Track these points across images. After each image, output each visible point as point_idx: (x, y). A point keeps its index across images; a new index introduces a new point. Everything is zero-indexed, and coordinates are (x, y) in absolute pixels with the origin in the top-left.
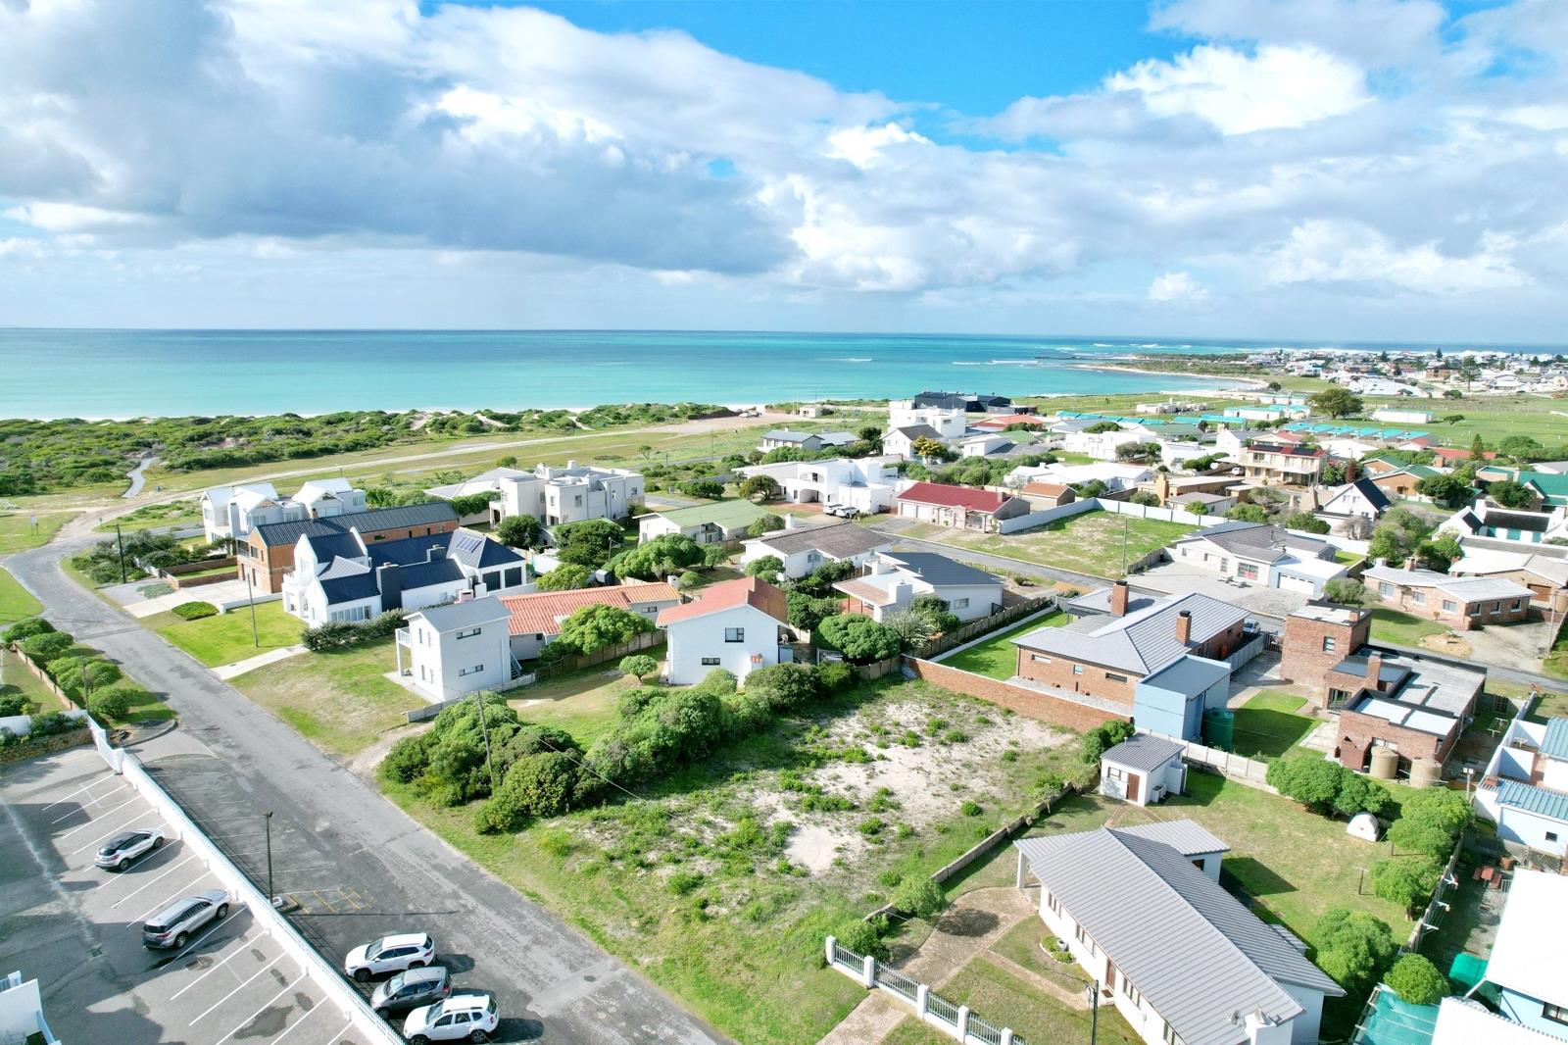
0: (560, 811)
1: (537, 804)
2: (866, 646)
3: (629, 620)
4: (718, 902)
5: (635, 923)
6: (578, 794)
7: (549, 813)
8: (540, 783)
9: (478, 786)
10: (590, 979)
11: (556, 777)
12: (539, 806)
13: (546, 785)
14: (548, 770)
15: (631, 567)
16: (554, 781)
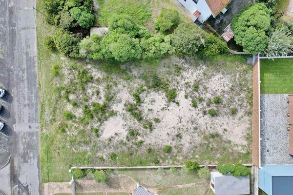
10: (30, 127)
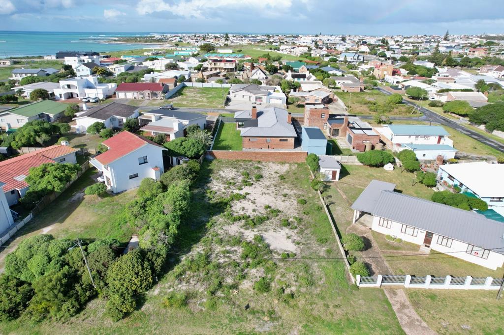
0: (155, 283)
1: (141, 285)
2: (195, 150)
3: (69, 168)
4: (288, 286)
5: (266, 319)
6: (158, 269)
7: (149, 287)
8: (137, 274)
9: (88, 294)
11: (142, 266)
12: (143, 286)
13: (140, 274)
14: (136, 265)
15: (23, 142)
16: (143, 269)
